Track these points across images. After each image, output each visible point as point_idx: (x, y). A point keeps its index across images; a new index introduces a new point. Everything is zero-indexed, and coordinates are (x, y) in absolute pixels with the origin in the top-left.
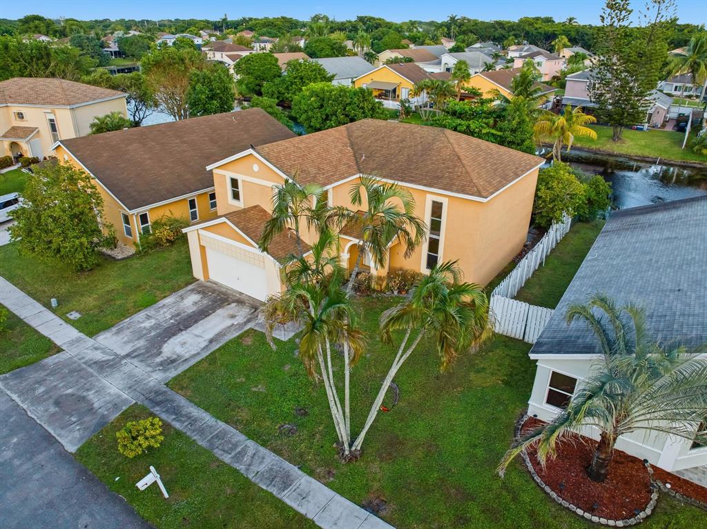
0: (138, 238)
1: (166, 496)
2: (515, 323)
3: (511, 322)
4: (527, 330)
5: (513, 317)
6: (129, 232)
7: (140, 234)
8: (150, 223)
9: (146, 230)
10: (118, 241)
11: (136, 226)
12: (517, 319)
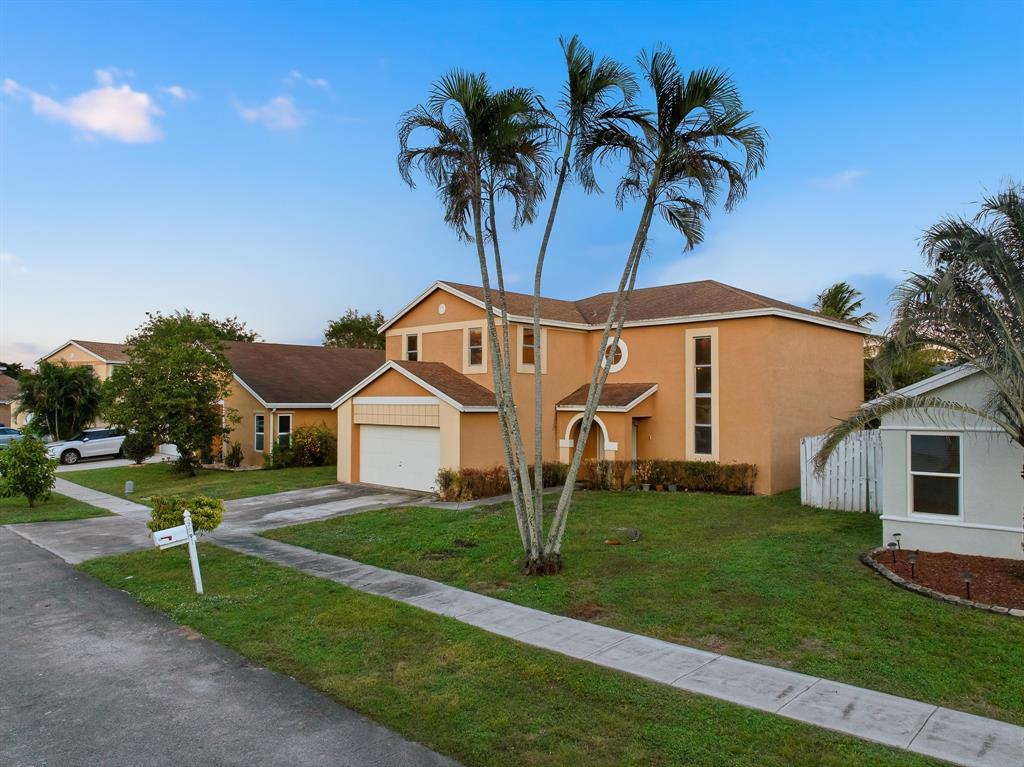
0: (271, 448)
1: (200, 589)
2: (849, 482)
3: (842, 482)
4: (871, 489)
5: (842, 471)
6: (260, 444)
7: (275, 443)
8: (291, 431)
9: (284, 440)
10: (242, 458)
11: (272, 433)
12: (849, 473)
